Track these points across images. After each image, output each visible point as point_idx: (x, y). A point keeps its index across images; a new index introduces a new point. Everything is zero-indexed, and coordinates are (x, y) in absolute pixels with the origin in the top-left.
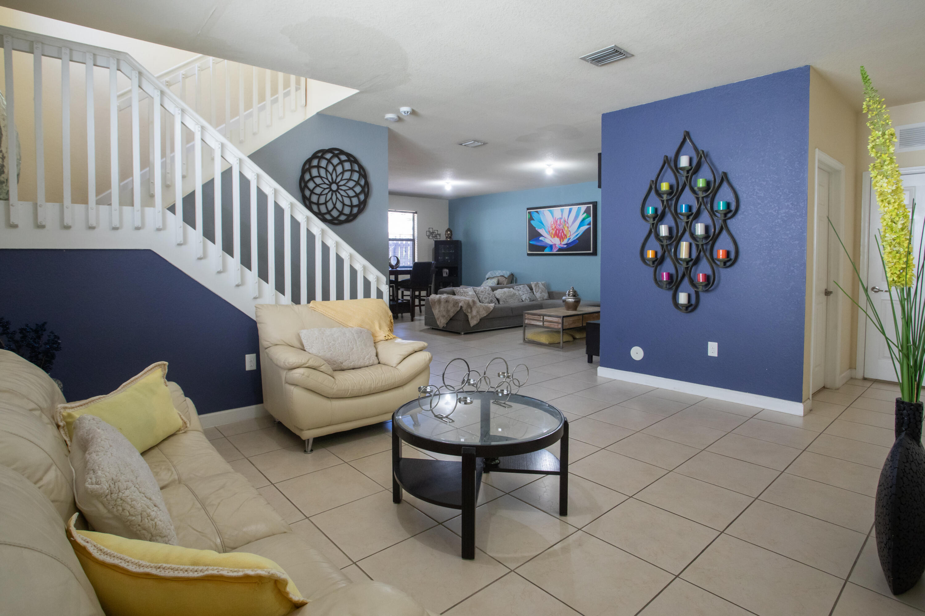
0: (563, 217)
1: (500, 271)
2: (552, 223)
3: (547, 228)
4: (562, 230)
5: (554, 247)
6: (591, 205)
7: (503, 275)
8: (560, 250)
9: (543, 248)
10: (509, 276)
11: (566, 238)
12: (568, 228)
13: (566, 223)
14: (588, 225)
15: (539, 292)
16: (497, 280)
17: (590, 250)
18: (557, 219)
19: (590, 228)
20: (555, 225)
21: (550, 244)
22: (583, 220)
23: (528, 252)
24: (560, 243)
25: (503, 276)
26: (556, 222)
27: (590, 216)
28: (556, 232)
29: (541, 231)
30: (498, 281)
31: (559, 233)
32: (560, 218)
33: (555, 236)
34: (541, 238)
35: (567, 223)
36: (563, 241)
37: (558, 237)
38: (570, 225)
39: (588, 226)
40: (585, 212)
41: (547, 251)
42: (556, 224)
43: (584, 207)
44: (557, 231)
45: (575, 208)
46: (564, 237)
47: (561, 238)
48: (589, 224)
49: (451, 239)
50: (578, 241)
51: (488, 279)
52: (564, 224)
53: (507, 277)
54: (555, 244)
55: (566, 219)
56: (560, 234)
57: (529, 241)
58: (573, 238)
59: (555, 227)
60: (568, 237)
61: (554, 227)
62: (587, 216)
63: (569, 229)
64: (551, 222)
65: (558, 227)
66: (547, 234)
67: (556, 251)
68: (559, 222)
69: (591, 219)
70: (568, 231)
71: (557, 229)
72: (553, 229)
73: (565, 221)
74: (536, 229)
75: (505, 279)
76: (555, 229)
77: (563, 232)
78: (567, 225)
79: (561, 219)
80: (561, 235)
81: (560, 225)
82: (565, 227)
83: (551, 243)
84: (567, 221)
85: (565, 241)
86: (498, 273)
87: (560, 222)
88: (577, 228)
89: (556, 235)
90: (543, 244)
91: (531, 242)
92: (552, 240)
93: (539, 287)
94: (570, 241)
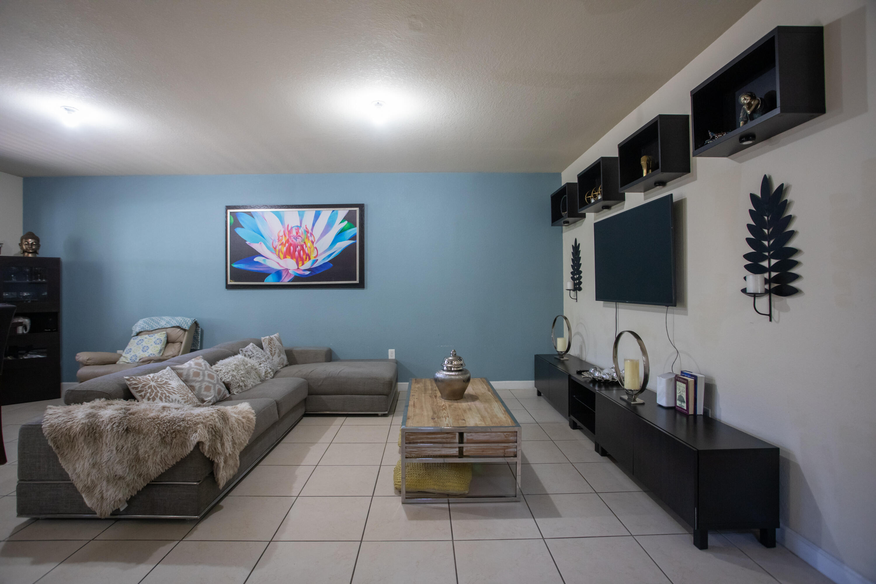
0: (303, 225)
1: (167, 318)
2: (282, 234)
3: (271, 241)
4: (302, 246)
5: (284, 274)
6: (357, 209)
7: (178, 325)
8: (297, 278)
9: (263, 275)
10: (191, 327)
11: (310, 259)
12: (313, 242)
13: (309, 235)
14: (350, 239)
15: (276, 355)
16: (165, 336)
17: (356, 280)
18: (292, 228)
19: (354, 245)
20: (287, 237)
21: (276, 270)
22: (341, 232)
23: (230, 283)
24: (297, 268)
25: (178, 327)
26: (290, 232)
27: (356, 226)
28: (288, 249)
29: (257, 247)
30: (168, 337)
31: (295, 250)
32: (297, 226)
33: (287, 256)
34: (256, 259)
35: (311, 234)
36: (303, 264)
37: (292, 258)
38: (316, 240)
39: (351, 242)
40: (345, 219)
41: (270, 280)
42: (290, 237)
43: (342, 213)
44: (292, 248)
45: (326, 213)
46: (304, 257)
47: (300, 260)
48: (353, 238)
49: (38, 256)
50: (332, 265)
51: (138, 334)
52: (304, 236)
53: (187, 328)
54: (287, 270)
55: (309, 228)
56: (297, 253)
57: (231, 263)
58: (321, 260)
59: (287, 241)
60: (312, 258)
61: (284, 241)
62: (348, 225)
63: (315, 245)
64: (280, 232)
65: (292, 240)
66: (271, 253)
67: (289, 282)
68: (294, 233)
69: (356, 230)
70: (312, 249)
71: (290, 245)
72: (282, 244)
73: (308, 232)
74: (247, 243)
75: (182, 332)
76: (287, 245)
77: (302, 249)
78: (311, 238)
79: (298, 228)
80: (299, 253)
81: (296, 238)
82: (306, 241)
83: (279, 268)
84: (310, 231)
85: (308, 265)
86: (165, 321)
87: (297, 233)
88: (330, 243)
89: (289, 253)
90: (261, 269)
91: (234, 265)
92: (282, 262)
93: (274, 345)
94: (316, 265)
